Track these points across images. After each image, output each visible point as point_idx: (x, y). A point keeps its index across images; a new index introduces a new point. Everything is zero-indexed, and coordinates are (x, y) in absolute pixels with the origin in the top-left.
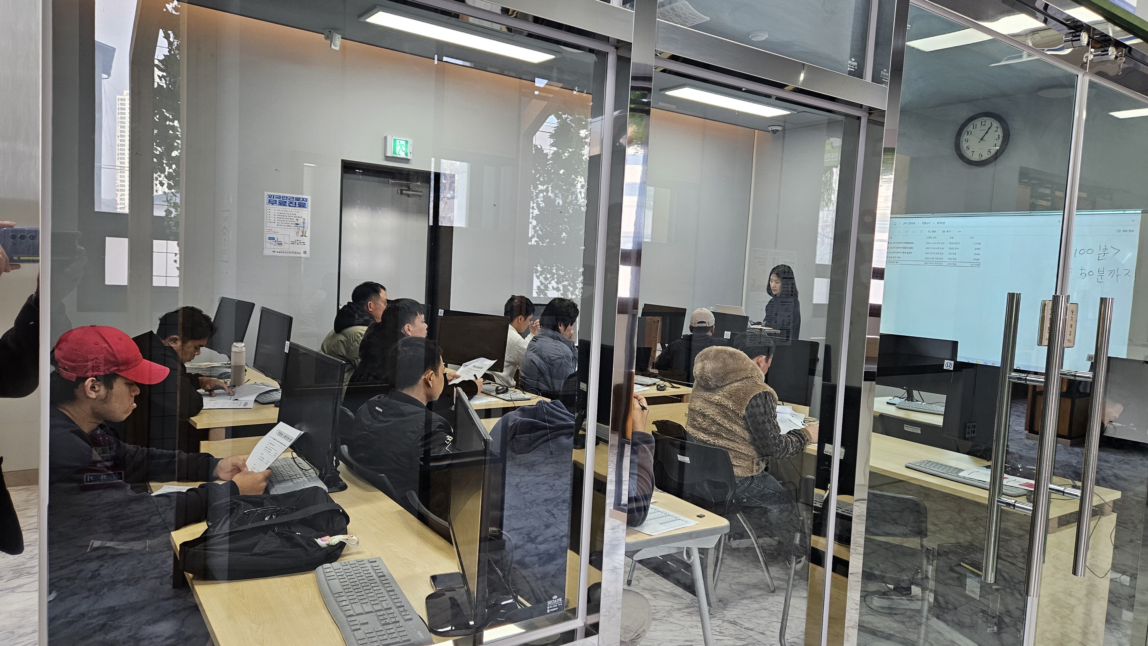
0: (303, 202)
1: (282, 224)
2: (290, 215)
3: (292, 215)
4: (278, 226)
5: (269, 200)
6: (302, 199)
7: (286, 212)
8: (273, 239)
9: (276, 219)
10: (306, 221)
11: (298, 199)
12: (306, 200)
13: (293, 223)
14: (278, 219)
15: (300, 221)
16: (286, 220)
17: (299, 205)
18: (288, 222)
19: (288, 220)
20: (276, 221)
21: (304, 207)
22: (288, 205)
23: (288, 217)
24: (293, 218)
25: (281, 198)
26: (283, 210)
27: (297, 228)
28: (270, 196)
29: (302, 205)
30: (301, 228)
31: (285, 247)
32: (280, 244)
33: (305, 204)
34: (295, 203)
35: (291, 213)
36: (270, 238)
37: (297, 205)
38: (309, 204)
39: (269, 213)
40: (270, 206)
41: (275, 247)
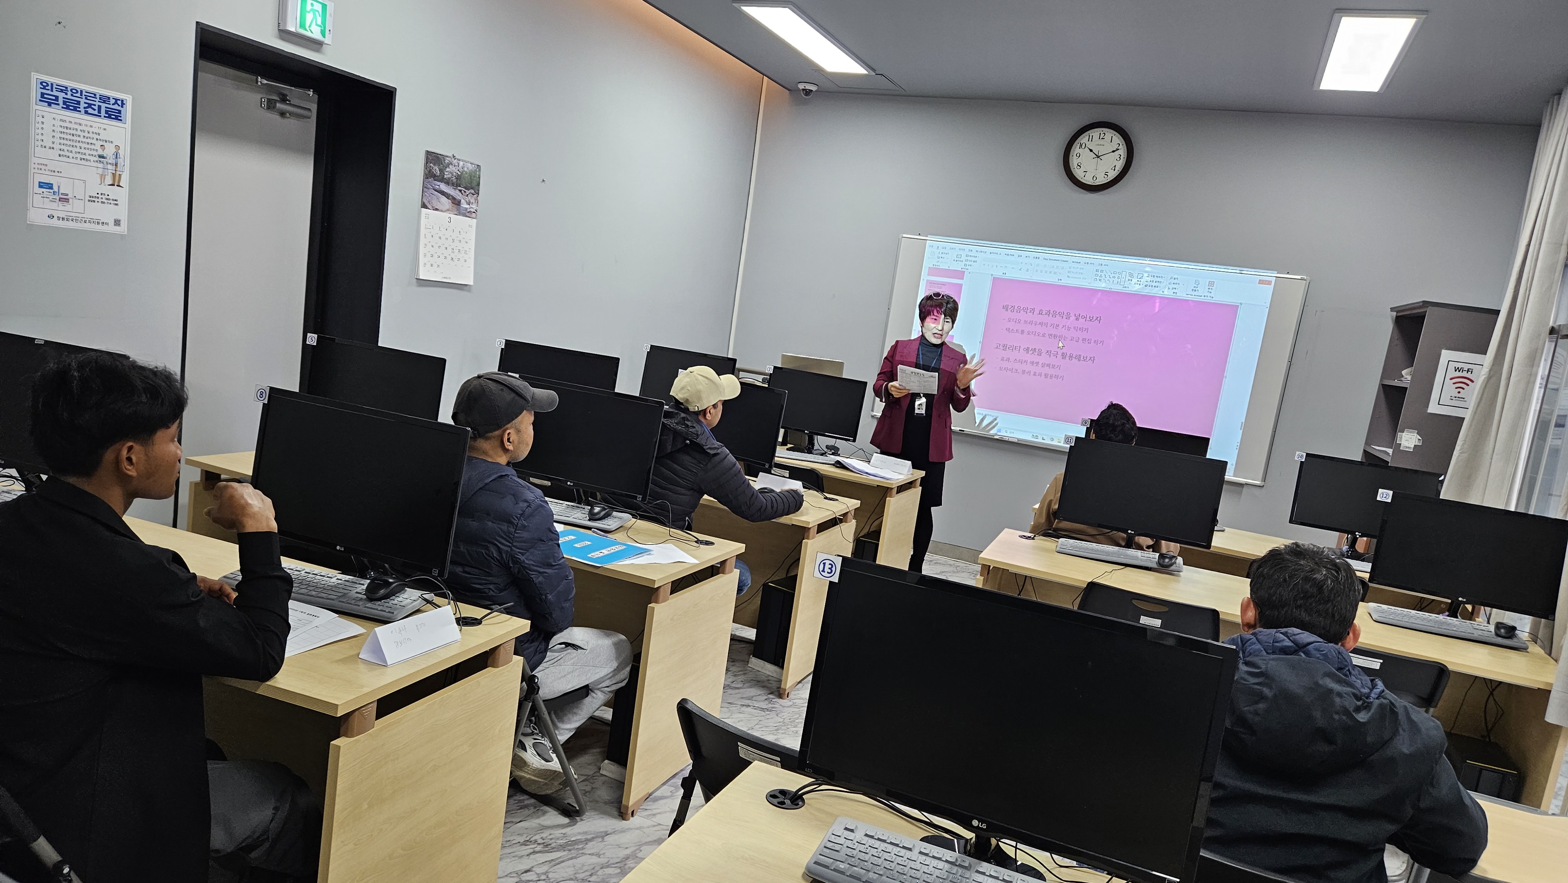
0: (116, 107)
1: (71, 155)
2: (86, 134)
3: (91, 135)
4: (61, 159)
5: (42, 94)
6: (113, 101)
7: (79, 128)
8: (50, 186)
9: (57, 141)
10: (121, 152)
11: (105, 99)
12: (123, 104)
13: (95, 153)
14: (62, 141)
15: (109, 151)
16: (78, 144)
17: (107, 112)
18: (83, 151)
19: (83, 145)
20: (56, 146)
21: (117, 118)
22: (83, 110)
23: (81, 139)
24: (94, 141)
25: (69, 93)
26: (73, 120)
27: (101, 165)
28: (44, 85)
29: (115, 115)
30: (110, 167)
31: (75, 207)
32: (64, 200)
33: (120, 112)
34: (100, 107)
35: (91, 130)
36: (41, 185)
37: (103, 113)
38: (128, 112)
39: (40, 126)
40: (43, 108)
41: (54, 205)
